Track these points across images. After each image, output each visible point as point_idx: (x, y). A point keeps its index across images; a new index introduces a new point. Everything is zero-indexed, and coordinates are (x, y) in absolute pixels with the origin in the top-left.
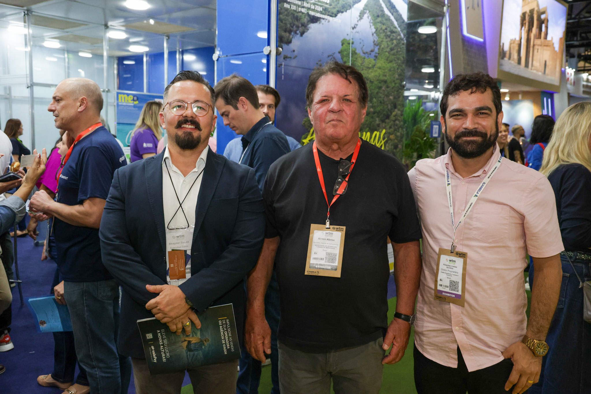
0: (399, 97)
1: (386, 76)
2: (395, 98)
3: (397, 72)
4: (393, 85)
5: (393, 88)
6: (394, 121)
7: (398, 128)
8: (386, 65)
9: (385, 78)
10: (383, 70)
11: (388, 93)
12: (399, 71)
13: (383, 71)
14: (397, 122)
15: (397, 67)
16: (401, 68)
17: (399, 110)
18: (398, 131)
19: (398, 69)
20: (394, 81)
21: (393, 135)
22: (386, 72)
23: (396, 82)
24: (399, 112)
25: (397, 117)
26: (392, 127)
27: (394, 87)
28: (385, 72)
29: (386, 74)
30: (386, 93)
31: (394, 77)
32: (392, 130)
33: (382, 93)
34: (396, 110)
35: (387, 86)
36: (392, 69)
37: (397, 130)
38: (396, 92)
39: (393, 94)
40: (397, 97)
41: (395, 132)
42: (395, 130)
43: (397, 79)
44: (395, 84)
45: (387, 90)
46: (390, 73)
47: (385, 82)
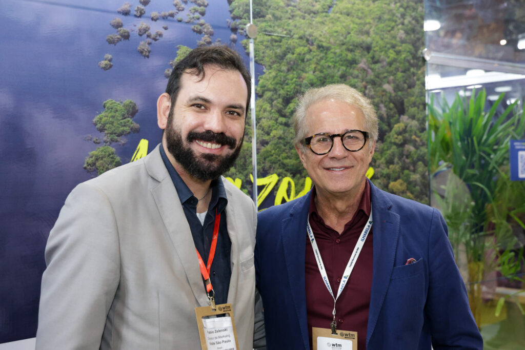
0: (411, 86)
1: (368, 33)
2: (397, 88)
3: (403, 24)
4: (392, 54)
5: (390, 64)
6: (402, 145)
7: (414, 163)
8: (368, 6)
9: (367, 40)
10: (360, 18)
11: (377, 76)
12: (406, 22)
13: (358, 21)
14: (410, 148)
15: (402, 10)
16: (413, 14)
17: (413, 117)
18: (414, 171)
19: (403, 16)
20: (393, 47)
21: (400, 181)
22: (369, 23)
23: (398, 48)
24: (414, 123)
25: (407, 135)
26: (396, 160)
27: (395, 60)
28: (365, 24)
29: (366, 28)
30: (371, 76)
31: (394, 37)
32: (395, 167)
33: (357, 77)
34: (404, 118)
35: (373, 58)
36: (386, 17)
37: (412, 168)
38: (400, 75)
39: (392, 78)
40: (406, 86)
41: (406, 172)
42: (403, 168)
43: (403, 42)
44: (398, 53)
45: (372, 69)
46: (381, 25)
47: (368, 48)
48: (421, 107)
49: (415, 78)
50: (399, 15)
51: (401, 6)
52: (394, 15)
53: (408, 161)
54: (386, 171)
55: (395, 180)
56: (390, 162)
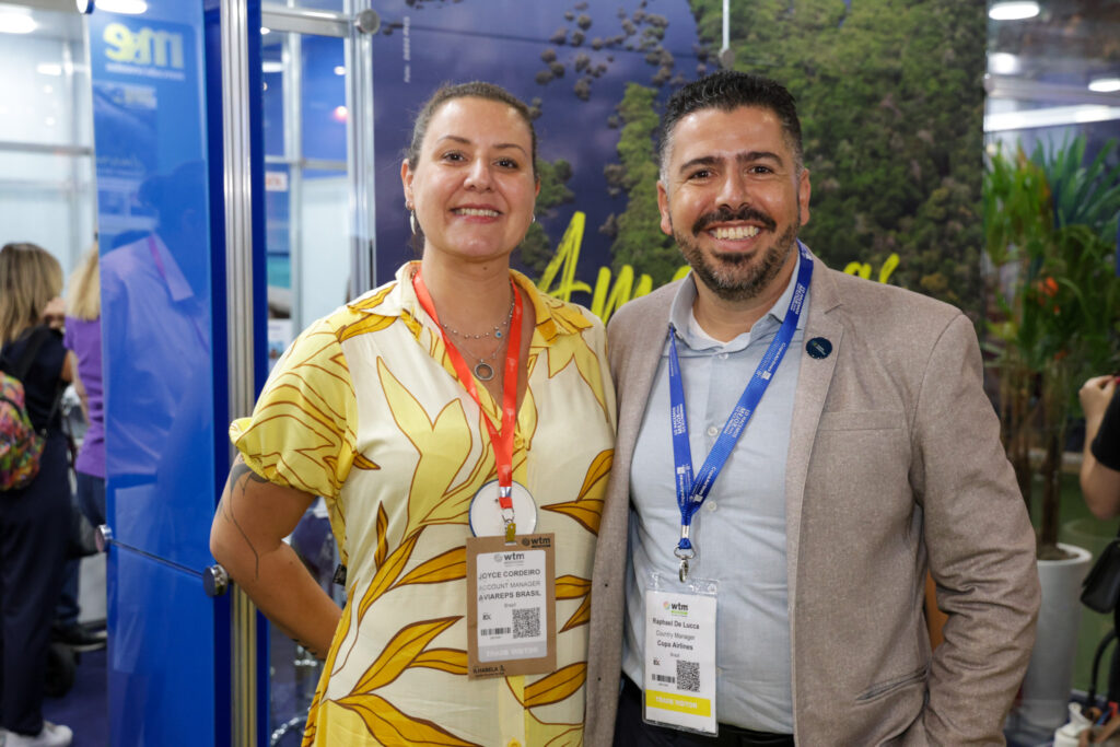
0: (962, 132)
1: (897, 55)
2: (939, 136)
3: (952, 38)
4: (933, 85)
5: (930, 100)
6: (942, 222)
7: (962, 249)
8: (900, 14)
9: (897, 64)
10: (887, 33)
11: (909, 118)
12: (958, 35)
13: (882, 37)
14: (956, 226)
15: (951, 17)
16: (970, 23)
17: (962, 179)
18: (961, 260)
19: (953, 26)
20: (936, 74)
21: (937, 275)
22: (900, 40)
23: (943, 76)
24: (964, 189)
25: (952, 207)
26: (933, 243)
27: (937, 95)
28: (895, 41)
29: (896, 46)
30: (900, 118)
31: (938, 59)
32: (932, 254)
33: (878, 120)
34: (949, 181)
35: (904, 91)
36: (926, 29)
37: (957, 255)
38: (944, 116)
39: (931, 121)
40: (952, 133)
41: (948, 261)
42: (945, 255)
43: (951, 65)
44: (943, 83)
45: (903, 109)
46: (919, 42)
47: (896, 77)
48: (976, 164)
49: (968, 120)
50: (946, 25)
51: (952, 12)
52: (939, 25)
53: (952, 245)
54: (916, 259)
55: (931, 272)
56: (923, 246)
